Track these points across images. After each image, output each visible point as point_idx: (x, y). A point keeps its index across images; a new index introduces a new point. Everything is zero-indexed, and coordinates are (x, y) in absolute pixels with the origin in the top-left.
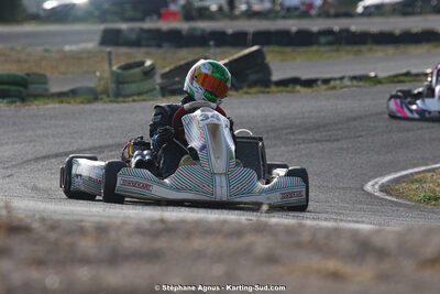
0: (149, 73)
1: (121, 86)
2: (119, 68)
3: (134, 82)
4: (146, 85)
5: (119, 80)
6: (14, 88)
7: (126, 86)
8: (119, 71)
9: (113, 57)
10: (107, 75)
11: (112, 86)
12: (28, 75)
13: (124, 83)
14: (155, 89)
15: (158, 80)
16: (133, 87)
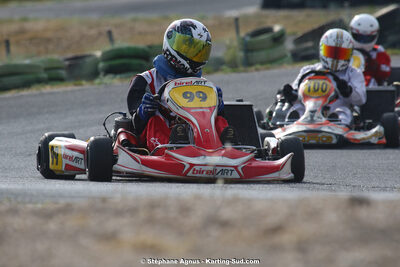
0: (279, 39)
1: (249, 54)
2: (248, 35)
3: (262, 49)
4: (276, 52)
5: (248, 49)
6: (135, 62)
7: (255, 54)
8: (248, 39)
9: (241, 24)
10: (235, 43)
11: (241, 54)
12: (150, 47)
13: (252, 51)
14: (285, 56)
15: (289, 45)
16: (262, 55)
